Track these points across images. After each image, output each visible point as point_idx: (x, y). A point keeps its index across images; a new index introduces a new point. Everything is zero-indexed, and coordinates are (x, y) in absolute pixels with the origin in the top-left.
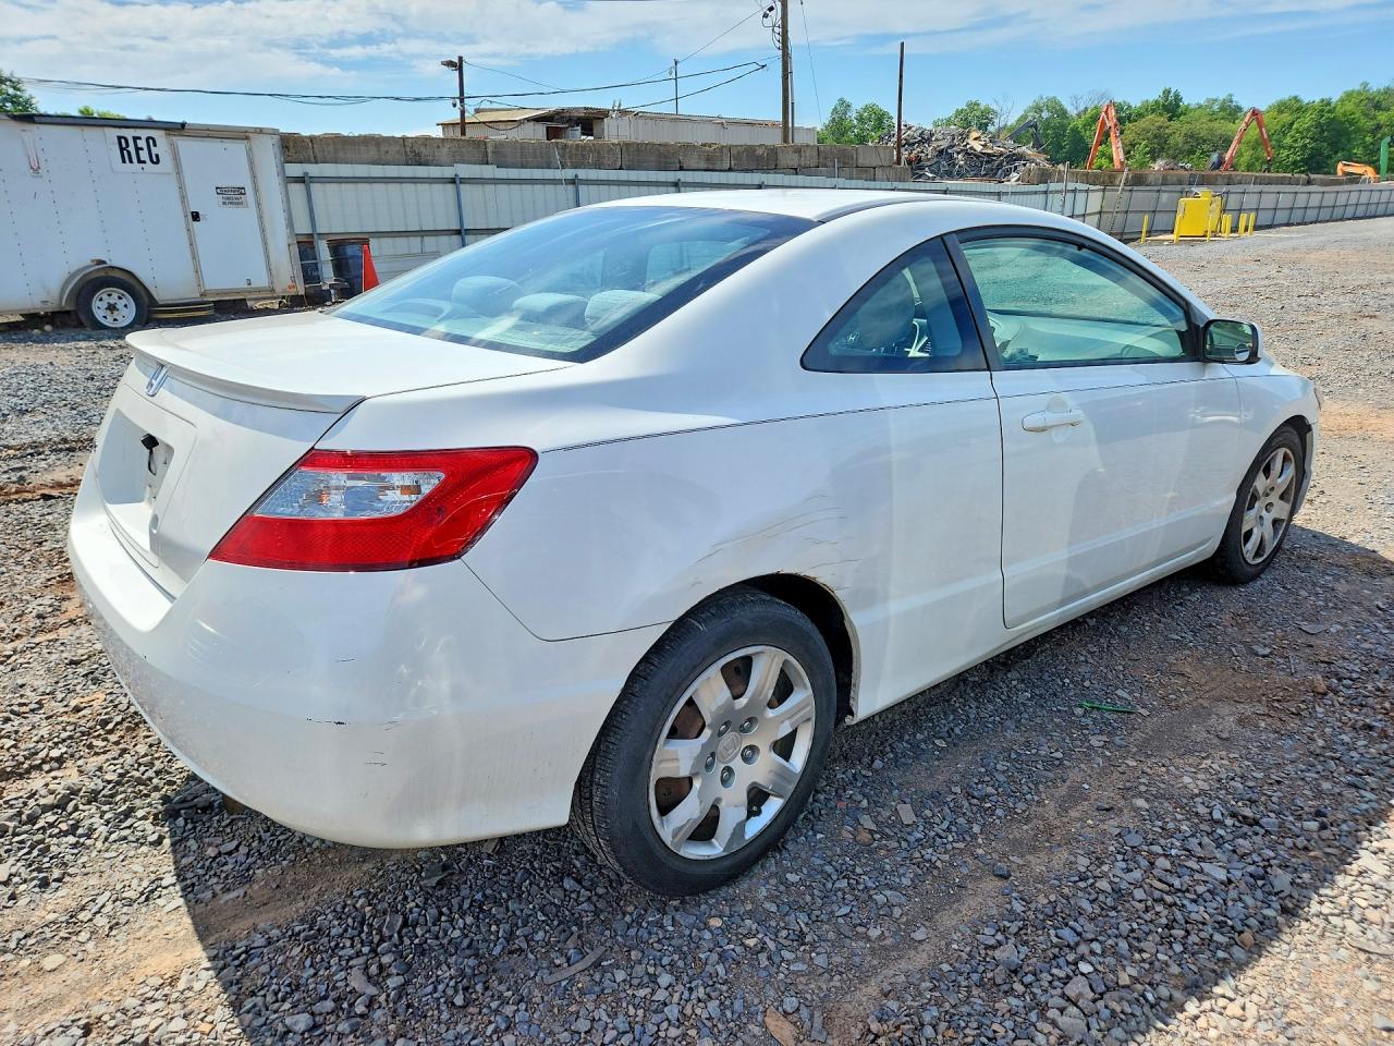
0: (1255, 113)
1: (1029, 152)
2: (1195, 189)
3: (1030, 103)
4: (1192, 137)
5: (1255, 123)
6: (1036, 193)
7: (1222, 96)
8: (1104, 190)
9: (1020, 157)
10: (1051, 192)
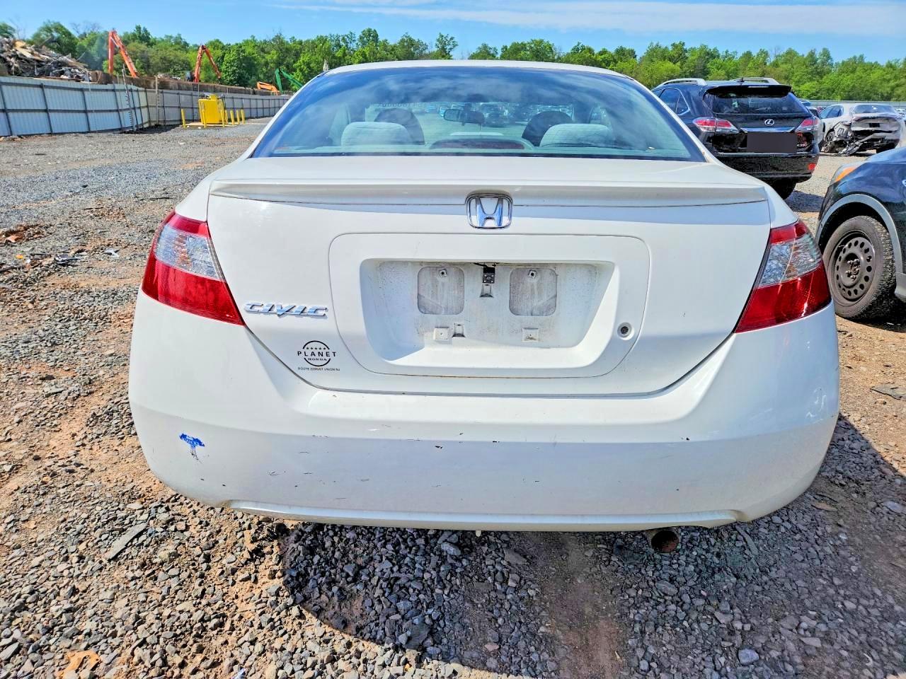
0: (203, 48)
1: (70, 60)
2: (206, 94)
3: (40, 24)
4: (165, 60)
5: (205, 54)
6: (107, 90)
7: (175, 35)
8: (146, 91)
9: (65, 64)
10: (118, 90)
